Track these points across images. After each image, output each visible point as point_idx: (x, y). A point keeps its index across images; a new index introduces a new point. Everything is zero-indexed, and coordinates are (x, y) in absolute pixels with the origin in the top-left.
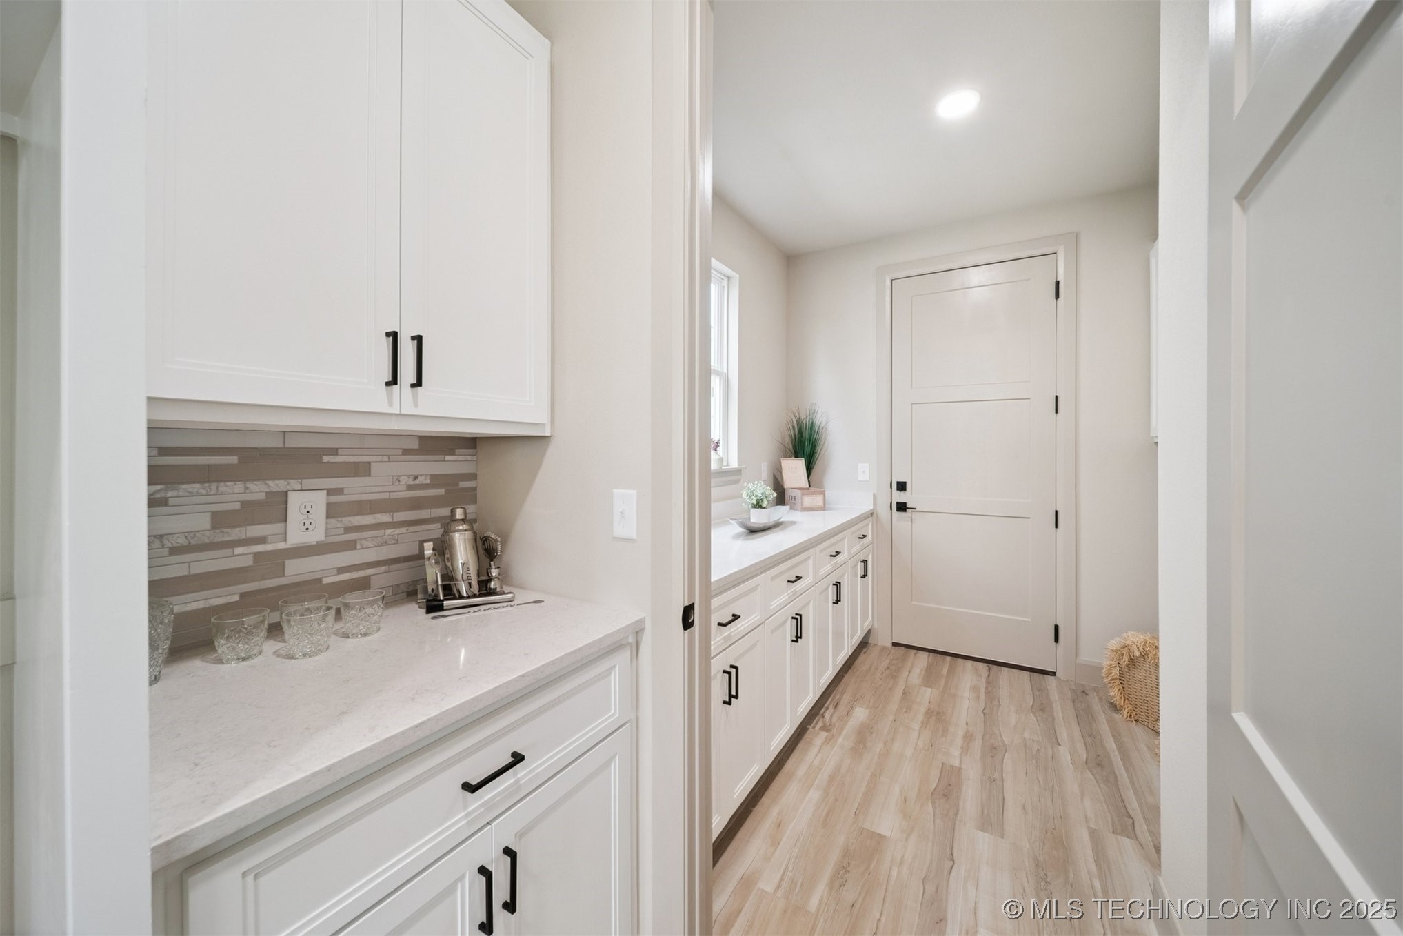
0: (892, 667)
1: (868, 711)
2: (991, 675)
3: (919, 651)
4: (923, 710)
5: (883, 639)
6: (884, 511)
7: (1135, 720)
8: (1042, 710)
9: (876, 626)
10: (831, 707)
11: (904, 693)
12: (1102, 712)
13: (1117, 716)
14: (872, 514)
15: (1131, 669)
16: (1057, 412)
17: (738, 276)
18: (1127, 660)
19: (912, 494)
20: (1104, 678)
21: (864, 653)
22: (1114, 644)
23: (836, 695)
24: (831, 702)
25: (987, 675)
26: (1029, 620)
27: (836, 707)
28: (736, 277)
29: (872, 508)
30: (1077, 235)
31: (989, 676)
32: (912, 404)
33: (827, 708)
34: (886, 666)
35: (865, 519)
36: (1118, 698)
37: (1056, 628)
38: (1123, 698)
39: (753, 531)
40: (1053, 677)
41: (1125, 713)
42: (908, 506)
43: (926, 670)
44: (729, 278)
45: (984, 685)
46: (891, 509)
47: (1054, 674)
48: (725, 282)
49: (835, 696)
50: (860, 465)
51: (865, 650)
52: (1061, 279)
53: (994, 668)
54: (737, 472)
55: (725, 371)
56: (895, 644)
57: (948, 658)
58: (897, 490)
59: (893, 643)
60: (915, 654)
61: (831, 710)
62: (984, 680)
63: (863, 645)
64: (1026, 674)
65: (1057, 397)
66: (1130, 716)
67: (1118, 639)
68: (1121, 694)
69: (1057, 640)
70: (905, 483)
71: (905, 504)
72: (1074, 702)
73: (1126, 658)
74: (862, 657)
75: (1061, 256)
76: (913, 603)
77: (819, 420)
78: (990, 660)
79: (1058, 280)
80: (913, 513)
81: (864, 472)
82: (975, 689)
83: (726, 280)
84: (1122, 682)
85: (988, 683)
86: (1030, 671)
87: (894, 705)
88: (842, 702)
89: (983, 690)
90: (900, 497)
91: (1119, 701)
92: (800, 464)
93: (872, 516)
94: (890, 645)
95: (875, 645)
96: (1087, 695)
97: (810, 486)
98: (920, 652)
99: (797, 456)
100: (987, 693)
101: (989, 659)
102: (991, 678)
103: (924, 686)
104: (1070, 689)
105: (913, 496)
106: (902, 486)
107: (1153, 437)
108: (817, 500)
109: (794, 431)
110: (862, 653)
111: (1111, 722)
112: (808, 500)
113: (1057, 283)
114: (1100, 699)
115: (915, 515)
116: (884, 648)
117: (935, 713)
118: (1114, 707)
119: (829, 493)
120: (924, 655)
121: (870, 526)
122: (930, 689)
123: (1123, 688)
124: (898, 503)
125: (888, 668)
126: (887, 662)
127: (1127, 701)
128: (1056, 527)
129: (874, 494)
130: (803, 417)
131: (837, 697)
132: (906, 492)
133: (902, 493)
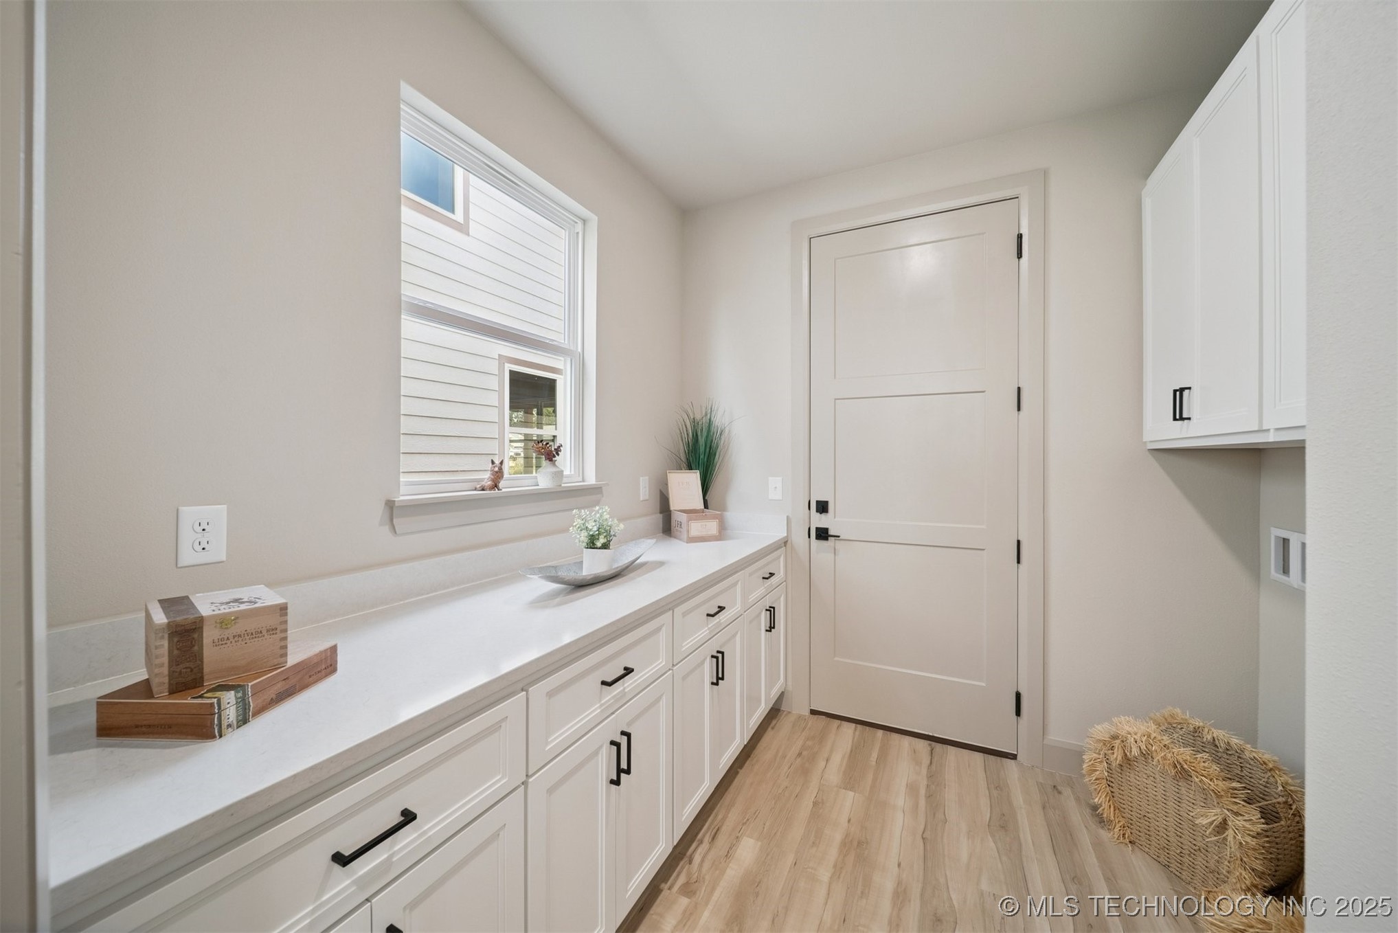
0: (805, 753)
1: (760, 843)
2: (934, 764)
3: (843, 722)
4: (838, 837)
5: (798, 707)
6: (800, 538)
7: (1130, 842)
8: (1004, 827)
9: (790, 688)
10: (707, 839)
11: (815, 804)
12: (1083, 827)
13: (1104, 834)
14: (786, 543)
15: (1125, 768)
16: (1019, 409)
17: (597, 218)
18: (1120, 758)
19: (835, 517)
20: (1084, 776)
21: (773, 728)
22: (1101, 730)
23: (719, 813)
24: (709, 829)
25: (929, 762)
26: (984, 684)
27: (713, 838)
28: (594, 219)
29: (786, 535)
30: (1046, 173)
31: (931, 763)
32: (836, 399)
33: (701, 842)
34: (797, 752)
35: (777, 549)
36: (1105, 806)
37: (1018, 696)
38: (1112, 807)
39: (581, 586)
40: (1013, 761)
41: (1116, 830)
42: (831, 533)
43: (850, 756)
44: (584, 221)
45: (925, 782)
46: (809, 537)
47: (1014, 757)
48: (579, 227)
49: (716, 816)
50: (770, 478)
51: (774, 722)
52: (1024, 231)
53: (938, 747)
54: (595, 490)
55: (580, 350)
56: (813, 712)
57: (880, 733)
58: (817, 511)
59: (811, 710)
60: (838, 727)
61: (705, 845)
62: (924, 771)
63: (774, 713)
64: (978, 756)
65: (1019, 388)
66: (1124, 835)
67: (1106, 725)
68: (1109, 801)
69: (1018, 713)
70: (827, 502)
71: (827, 530)
72: (1044, 808)
73: (1117, 757)
74: (770, 733)
75: (1024, 202)
76: (836, 659)
77: (719, 420)
78: (933, 736)
79: (1021, 232)
80: (837, 541)
81: (776, 488)
82: (912, 789)
83: (580, 224)
84: (1111, 784)
85: (930, 776)
86: (984, 753)
87: (797, 832)
88: (724, 829)
89: (923, 791)
90: (820, 521)
91: (1107, 811)
92: (694, 478)
93: (785, 546)
94: (807, 713)
95: (789, 712)
96: (1060, 793)
97: (706, 506)
98: (845, 724)
99: (690, 468)
100: (929, 796)
101: (931, 734)
102: (934, 767)
103: (845, 788)
104: (1037, 782)
105: (836, 519)
106: (823, 507)
107: (1146, 442)
108: (712, 527)
109: (688, 434)
110: (769, 729)
111: (1098, 844)
112: (696, 528)
113: (1020, 237)
114: (1078, 799)
115: (839, 544)
116: (800, 717)
117: (855, 844)
118: (1101, 821)
119: (732, 516)
120: (849, 729)
121: (782, 559)
122: (851, 794)
123: (1112, 792)
124: (817, 529)
125: (800, 754)
126: (800, 743)
127: (1117, 811)
128: (1019, 562)
129: (788, 517)
130: (698, 417)
131: (720, 817)
132: (828, 514)
133: (823, 515)
